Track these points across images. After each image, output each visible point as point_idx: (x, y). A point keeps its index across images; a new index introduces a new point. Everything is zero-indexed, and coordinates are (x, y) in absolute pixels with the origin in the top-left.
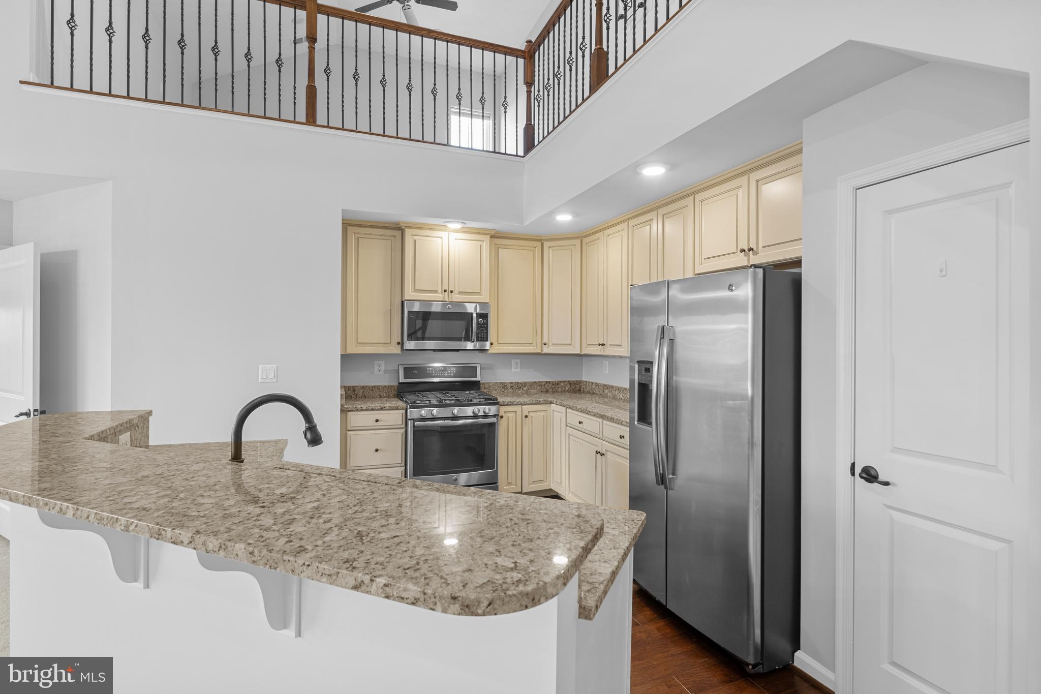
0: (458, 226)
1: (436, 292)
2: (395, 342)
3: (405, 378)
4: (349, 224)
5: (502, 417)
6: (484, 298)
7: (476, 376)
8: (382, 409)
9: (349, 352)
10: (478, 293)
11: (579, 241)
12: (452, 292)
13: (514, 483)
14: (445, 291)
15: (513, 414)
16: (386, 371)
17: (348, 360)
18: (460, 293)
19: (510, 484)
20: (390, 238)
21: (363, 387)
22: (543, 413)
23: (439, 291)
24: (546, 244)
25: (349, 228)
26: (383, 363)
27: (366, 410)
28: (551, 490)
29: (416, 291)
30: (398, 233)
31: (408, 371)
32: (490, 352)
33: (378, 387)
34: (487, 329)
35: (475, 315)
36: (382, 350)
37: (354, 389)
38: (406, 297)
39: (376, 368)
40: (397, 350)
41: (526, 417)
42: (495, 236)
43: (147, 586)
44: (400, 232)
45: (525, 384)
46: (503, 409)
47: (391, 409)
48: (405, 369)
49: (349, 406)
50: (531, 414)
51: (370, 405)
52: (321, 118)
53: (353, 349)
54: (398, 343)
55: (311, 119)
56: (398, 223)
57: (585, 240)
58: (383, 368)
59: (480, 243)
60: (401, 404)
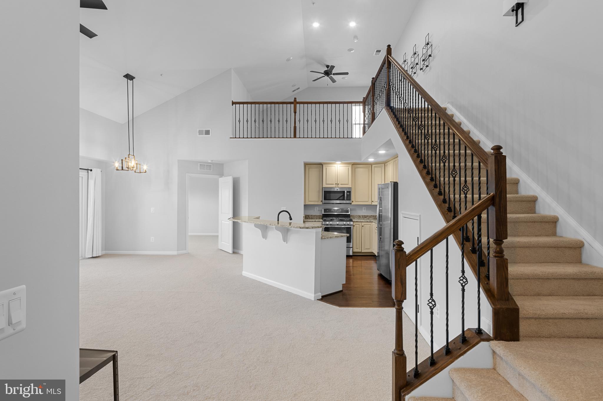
0: (340, 163)
1: (333, 184)
2: (320, 201)
3: (324, 212)
4: (306, 164)
5: (354, 226)
6: (350, 186)
7: (348, 213)
8: (315, 221)
9: (306, 204)
10: (348, 184)
11: (384, 164)
12: (338, 184)
13: (359, 248)
14: (336, 184)
15: (358, 225)
16: (319, 210)
17: (306, 207)
18: (341, 184)
19: (357, 249)
20: (318, 168)
21: (311, 215)
22: (369, 225)
23: (334, 184)
24: (373, 166)
25: (306, 166)
26: (318, 208)
27: (310, 221)
28: (372, 252)
29: (327, 184)
30: (321, 166)
31: (325, 210)
32: (352, 204)
33: (316, 216)
34: (350, 196)
35: (346, 191)
36: (316, 203)
37: (308, 216)
38: (324, 186)
39: (316, 209)
40: (321, 203)
41: (363, 226)
42: (354, 164)
43: (266, 239)
44: (322, 165)
45: (368, 216)
46: (355, 223)
47: (318, 221)
48: (324, 209)
49: (306, 220)
50: (365, 225)
51: (312, 220)
52: (297, 136)
53: (308, 203)
54: (321, 201)
55: (295, 136)
56: (321, 163)
57: (386, 164)
58: (318, 209)
59: (348, 167)
60: (321, 220)
